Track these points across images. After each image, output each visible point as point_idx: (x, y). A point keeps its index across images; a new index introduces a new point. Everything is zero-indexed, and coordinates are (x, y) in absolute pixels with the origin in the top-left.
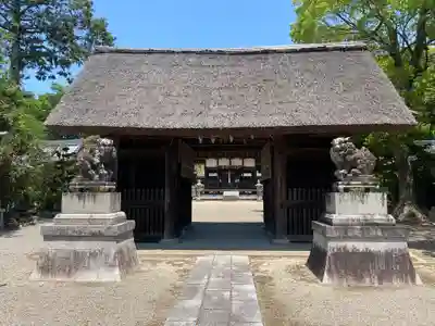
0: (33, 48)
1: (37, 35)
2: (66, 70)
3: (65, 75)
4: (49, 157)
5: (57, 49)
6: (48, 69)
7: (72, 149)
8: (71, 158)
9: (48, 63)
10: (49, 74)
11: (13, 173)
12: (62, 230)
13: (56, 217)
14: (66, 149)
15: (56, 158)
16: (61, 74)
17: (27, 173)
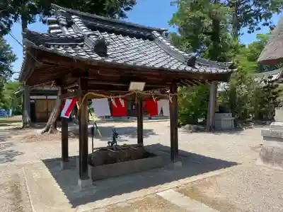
0: (245, 13)
1: (247, 4)
2: (268, 21)
3: (267, 24)
4: (258, 84)
5: (261, 8)
6: (255, 24)
7: (275, 77)
8: (275, 84)
9: (255, 20)
10: (256, 27)
11: (238, 96)
12: (277, 133)
13: (272, 124)
14: (271, 77)
15: (263, 84)
16: (264, 25)
17: (246, 96)
